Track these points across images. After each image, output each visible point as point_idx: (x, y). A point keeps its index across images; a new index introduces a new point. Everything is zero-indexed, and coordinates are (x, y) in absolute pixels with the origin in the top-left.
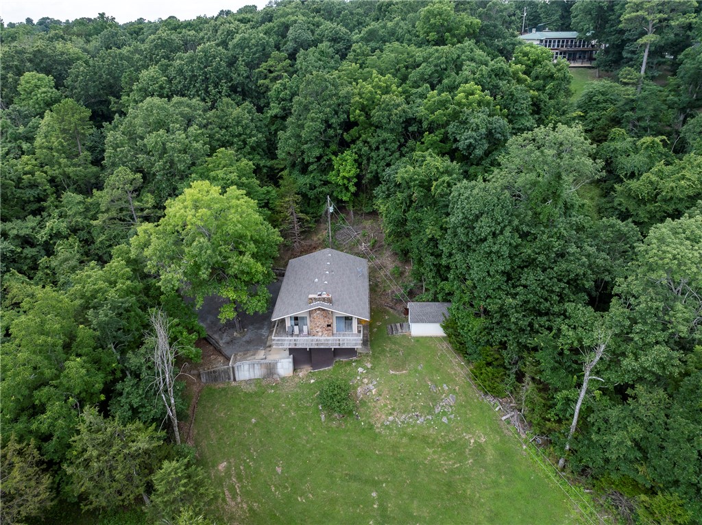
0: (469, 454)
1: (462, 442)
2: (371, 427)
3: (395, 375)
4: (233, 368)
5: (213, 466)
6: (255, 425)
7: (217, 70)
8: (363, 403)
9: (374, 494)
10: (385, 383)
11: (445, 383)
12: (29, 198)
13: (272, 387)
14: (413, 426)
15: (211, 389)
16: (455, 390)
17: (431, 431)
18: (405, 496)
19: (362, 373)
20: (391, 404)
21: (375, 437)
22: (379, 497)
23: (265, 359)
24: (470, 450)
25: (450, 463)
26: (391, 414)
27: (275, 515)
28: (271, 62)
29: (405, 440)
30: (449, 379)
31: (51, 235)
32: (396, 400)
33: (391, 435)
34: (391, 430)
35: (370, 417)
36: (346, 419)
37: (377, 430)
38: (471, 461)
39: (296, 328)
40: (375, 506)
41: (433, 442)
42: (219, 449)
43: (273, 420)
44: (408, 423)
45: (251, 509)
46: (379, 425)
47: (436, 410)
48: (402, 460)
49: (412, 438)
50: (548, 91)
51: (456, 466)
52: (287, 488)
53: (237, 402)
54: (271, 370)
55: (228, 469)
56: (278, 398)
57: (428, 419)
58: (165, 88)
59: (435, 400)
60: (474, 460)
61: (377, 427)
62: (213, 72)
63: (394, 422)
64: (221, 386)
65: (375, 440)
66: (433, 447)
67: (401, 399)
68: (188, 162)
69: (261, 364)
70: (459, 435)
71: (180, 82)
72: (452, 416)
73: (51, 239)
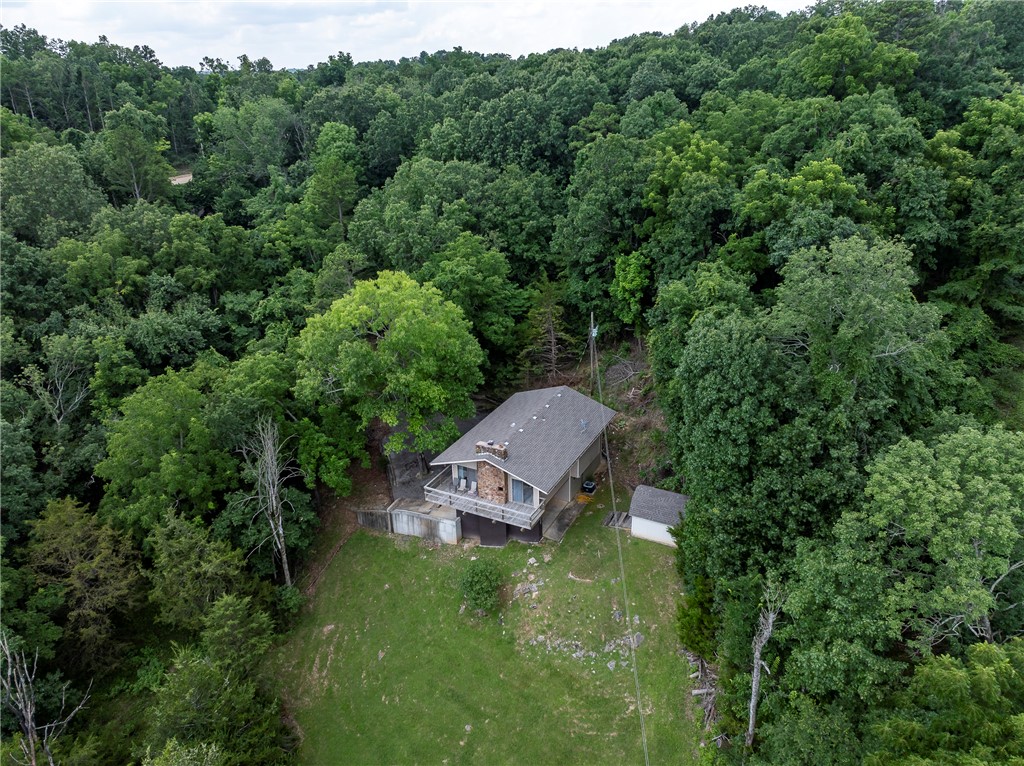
0: (617, 724)
1: (616, 704)
2: (512, 640)
3: (574, 581)
4: (391, 515)
5: (319, 625)
6: (386, 592)
7: (521, 126)
8: (516, 604)
9: (468, 728)
10: (553, 587)
11: (639, 614)
12: (267, 270)
13: (427, 552)
14: (565, 659)
15: (363, 534)
16: (649, 628)
17: (584, 675)
18: (504, 747)
19: (532, 565)
20: (549, 619)
21: (511, 654)
22: (473, 733)
23: (428, 514)
24: (622, 719)
25: (586, 726)
26: (544, 632)
27: (348, 707)
28: (591, 117)
29: (544, 673)
30: (647, 610)
31: (264, 315)
32: (558, 616)
33: (530, 660)
34: (535, 653)
35: (516, 627)
36: (488, 620)
37: (517, 648)
38: (614, 734)
39: (463, 482)
40: (462, 743)
41: (579, 689)
42: (336, 608)
43: (406, 593)
44: (560, 651)
45: (329, 690)
46: (523, 642)
47: (607, 647)
48: (527, 698)
49: (555, 674)
50: (994, 180)
51: (590, 733)
52: (378, 680)
53: (382, 558)
54: (432, 530)
55: (332, 633)
56: (426, 568)
57: (589, 656)
58: (455, 147)
59: (612, 633)
60: (619, 735)
61: (519, 644)
62: (514, 129)
63: (543, 644)
64: (376, 534)
65: (507, 659)
66: (575, 696)
67: (566, 617)
68: (425, 245)
69: (421, 519)
70: (619, 692)
71: (474, 140)
72: (624, 664)
73: (263, 320)
